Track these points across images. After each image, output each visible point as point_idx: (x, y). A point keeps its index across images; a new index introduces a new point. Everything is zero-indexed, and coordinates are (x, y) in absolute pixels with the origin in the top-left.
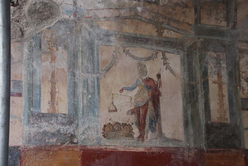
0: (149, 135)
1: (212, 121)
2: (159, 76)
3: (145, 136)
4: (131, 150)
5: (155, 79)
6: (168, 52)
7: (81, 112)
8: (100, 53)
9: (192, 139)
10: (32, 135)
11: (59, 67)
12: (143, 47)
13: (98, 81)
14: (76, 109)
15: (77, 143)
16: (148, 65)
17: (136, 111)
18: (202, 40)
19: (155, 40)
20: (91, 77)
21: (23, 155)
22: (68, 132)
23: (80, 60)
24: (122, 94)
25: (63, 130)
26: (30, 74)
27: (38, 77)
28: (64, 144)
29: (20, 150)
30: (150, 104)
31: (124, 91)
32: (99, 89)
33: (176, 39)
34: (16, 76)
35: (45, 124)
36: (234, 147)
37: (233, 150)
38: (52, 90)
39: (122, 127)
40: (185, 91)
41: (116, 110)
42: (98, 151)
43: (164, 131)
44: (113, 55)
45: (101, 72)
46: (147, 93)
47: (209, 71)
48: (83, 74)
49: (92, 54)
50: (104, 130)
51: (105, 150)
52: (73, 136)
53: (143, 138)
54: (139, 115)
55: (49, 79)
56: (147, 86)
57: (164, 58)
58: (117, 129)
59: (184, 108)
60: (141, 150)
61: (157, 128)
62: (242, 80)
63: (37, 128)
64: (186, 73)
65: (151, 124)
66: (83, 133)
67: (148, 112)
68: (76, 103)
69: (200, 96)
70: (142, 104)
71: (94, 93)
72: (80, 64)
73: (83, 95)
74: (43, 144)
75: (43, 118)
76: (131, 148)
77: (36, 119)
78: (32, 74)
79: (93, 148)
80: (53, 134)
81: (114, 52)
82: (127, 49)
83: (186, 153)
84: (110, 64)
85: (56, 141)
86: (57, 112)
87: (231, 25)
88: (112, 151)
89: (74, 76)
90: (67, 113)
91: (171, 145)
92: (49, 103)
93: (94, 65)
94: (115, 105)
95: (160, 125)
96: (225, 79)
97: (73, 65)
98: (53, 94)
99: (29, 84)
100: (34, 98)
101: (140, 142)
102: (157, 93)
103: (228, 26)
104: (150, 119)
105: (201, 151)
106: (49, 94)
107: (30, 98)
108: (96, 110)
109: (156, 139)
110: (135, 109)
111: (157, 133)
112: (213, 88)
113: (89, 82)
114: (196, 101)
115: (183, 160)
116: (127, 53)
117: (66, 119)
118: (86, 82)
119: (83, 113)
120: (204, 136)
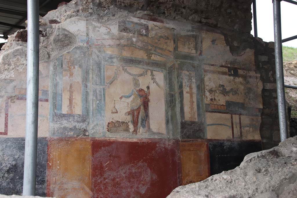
0: (141, 130)
1: (186, 120)
2: (148, 88)
3: (138, 131)
4: (128, 141)
5: (146, 90)
6: (155, 71)
7: (91, 113)
8: (105, 70)
9: (171, 132)
10: (56, 129)
11: (75, 80)
12: (137, 67)
13: (104, 91)
14: (88, 112)
15: (88, 136)
16: (141, 80)
17: (132, 113)
18: (179, 62)
19: (146, 62)
20: (99, 88)
21: (49, 143)
22: (82, 128)
23: (91, 76)
24: (122, 100)
25: (78, 126)
26: (54, 85)
27: (60, 88)
28: (79, 136)
29: (47, 140)
30: (142, 107)
31: (123, 98)
32: (104, 97)
33: (161, 61)
34: (44, 87)
35: (66, 121)
36: (200, 137)
37: (199, 140)
38: (70, 97)
39: (121, 124)
40: (167, 99)
41: (117, 112)
42: (103, 141)
43: (151, 127)
44: (115, 72)
45: (106, 84)
46: (139, 99)
47: (184, 84)
48: (93, 86)
49: (100, 71)
50: (108, 127)
51: (109, 140)
52: (85, 131)
53: (136, 132)
54: (134, 115)
55: (68, 89)
56: (140, 95)
57: (152, 75)
58: (117, 125)
59: (166, 111)
60: (135, 140)
61: (146, 125)
62: (206, 91)
63: (60, 124)
64: (168, 86)
65: (142, 122)
66: (93, 129)
67: (140, 114)
68: (88, 107)
69: (177, 102)
70: (136, 108)
71: (101, 100)
72: (91, 79)
73: (93, 101)
74: (64, 136)
75: (63, 117)
76: (128, 139)
77: (58, 118)
78: (56, 85)
79: (100, 139)
80: (71, 129)
81: (116, 70)
82: (125, 68)
83: (167, 143)
84: (113, 79)
85: (73, 134)
86: (74, 113)
87: (199, 52)
88: (114, 142)
89: (87, 87)
90: (81, 114)
91: (156, 137)
92: (68, 107)
93: (101, 79)
94: (116, 108)
95: (149, 122)
96: (195, 90)
97: (85, 79)
98: (71, 101)
99: (53, 93)
100: (57, 103)
101: (134, 135)
102: (147, 100)
103: (196, 53)
104: (142, 119)
105: (177, 141)
106: (68, 100)
107: (54, 103)
108: (102, 112)
109: (145, 132)
110: (131, 111)
111: (146, 128)
112: (186, 96)
113: (98, 92)
114: (175, 106)
115: (165, 148)
116: (125, 71)
117: (81, 118)
118: (95, 91)
119: (93, 114)
120: (179, 130)
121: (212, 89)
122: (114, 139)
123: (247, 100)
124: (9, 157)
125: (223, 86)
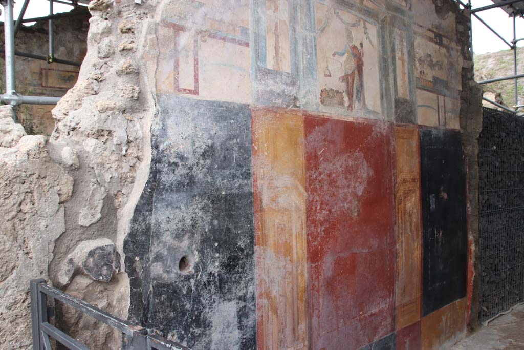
0: (356, 105)
1: (399, 96)
2: (361, 45)
3: (353, 106)
4: (343, 120)
5: (359, 47)
6: (367, 22)
7: (302, 73)
8: (315, 10)
9: (386, 112)
10: (260, 93)
11: (281, 18)
12: (349, 12)
13: (315, 41)
14: (297, 69)
15: (299, 107)
16: (354, 32)
17: (346, 78)
18: (391, 16)
19: (358, 7)
20: (309, 35)
21: (253, 115)
22: (291, 94)
23: (299, 14)
24: (335, 58)
25: (288, 92)
26: (256, 21)
27: (264, 26)
28: (289, 106)
29: (250, 109)
30: (356, 72)
31: (336, 55)
32: (316, 50)
33: (373, 10)
34: (243, 22)
35: (271, 82)
36: (411, 122)
37: (411, 125)
38: (276, 44)
39: (335, 94)
40: (380, 64)
41: (330, 76)
42: (317, 117)
43: (367, 102)
44: (326, 15)
45: (317, 31)
46: (353, 60)
47: (396, 47)
48: (302, 30)
49: (309, 10)
50: (322, 96)
51: (323, 117)
52: (296, 99)
53: (352, 107)
54: (348, 82)
55: (273, 32)
56: (353, 54)
57: (365, 27)
58: (331, 95)
59: (380, 81)
60: (350, 120)
61: (362, 99)
62: (416, 60)
63: (265, 85)
64: (381, 46)
65: (357, 94)
66: (305, 97)
67: (355, 82)
68: (297, 62)
69: (390, 71)
70: (350, 72)
71: (312, 53)
72: (299, 19)
73: (303, 54)
74: (271, 105)
75: (269, 75)
76: (343, 117)
77: (263, 75)
78: (258, 22)
79: (313, 114)
80: (278, 94)
81: (327, 11)
82: (337, 11)
83: (382, 126)
84: (324, 24)
85: (282, 103)
86: (281, 70)
87: (409, 6)
88: (328, 119)
89: (295, 32)
90: (290, 72)
91: (372, 117)
92: (274, 59)
93: (311, 22)
94: (330, 70)
95: (364, 95)
96: (406, 57)
97: (293, 19)
98: (277, 49)
99: (255, 33)
100: (260, 51)
101: (349, 111)
102: (360, 62)
103: (406, 6)
104: (357, 89)
105: (392, 124)
106: (274, 48)
107: (257, 49)
108: (314, 72)
109: (361, 109)
110: (345, 76)
111: (362, 103)
112: (398, 63)
113: (308, 40)
114: (388, 75)
115: (380, 132)
116: (337, 14)
117: (290, 78)
118: (305, 39)
119: (304, 74)
120: (393, 110)
121: (420, 58)
122: (328, 115)
123: (450, 77)
124: (203, 132)
125: (430, 56)
